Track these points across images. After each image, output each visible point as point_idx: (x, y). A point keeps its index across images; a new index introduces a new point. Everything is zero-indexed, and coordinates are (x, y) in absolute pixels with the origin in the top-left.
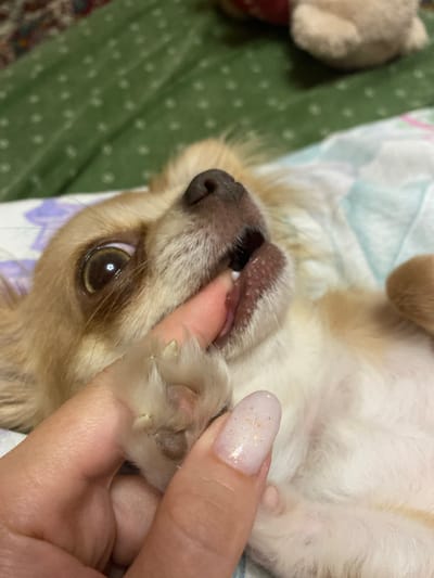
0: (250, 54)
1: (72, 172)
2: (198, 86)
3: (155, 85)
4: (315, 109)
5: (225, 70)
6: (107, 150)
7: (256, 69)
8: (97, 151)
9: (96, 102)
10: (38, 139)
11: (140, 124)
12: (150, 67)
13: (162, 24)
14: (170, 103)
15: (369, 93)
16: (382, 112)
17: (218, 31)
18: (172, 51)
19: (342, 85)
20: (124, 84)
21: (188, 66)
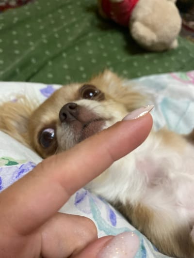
0: (109, 35)
1: (35, 70)
2: (89, 43)
3: (70, 39)
4: (135, 64)
5: (99, 39)
6: (50, 63)
7: (112, 42)
8: (46, 63)
9: (45, 41)
10: (17, 52)
11: (64, 55)
12: (67, 31)
13: (72, 13)
14: (77, 49)
15: (155, 61)
16: (160, 70)
17: (97, 22)
18: (77, 26)
19: (147, 56)
20: (57, 36)
21: (84, 34)
